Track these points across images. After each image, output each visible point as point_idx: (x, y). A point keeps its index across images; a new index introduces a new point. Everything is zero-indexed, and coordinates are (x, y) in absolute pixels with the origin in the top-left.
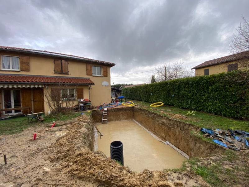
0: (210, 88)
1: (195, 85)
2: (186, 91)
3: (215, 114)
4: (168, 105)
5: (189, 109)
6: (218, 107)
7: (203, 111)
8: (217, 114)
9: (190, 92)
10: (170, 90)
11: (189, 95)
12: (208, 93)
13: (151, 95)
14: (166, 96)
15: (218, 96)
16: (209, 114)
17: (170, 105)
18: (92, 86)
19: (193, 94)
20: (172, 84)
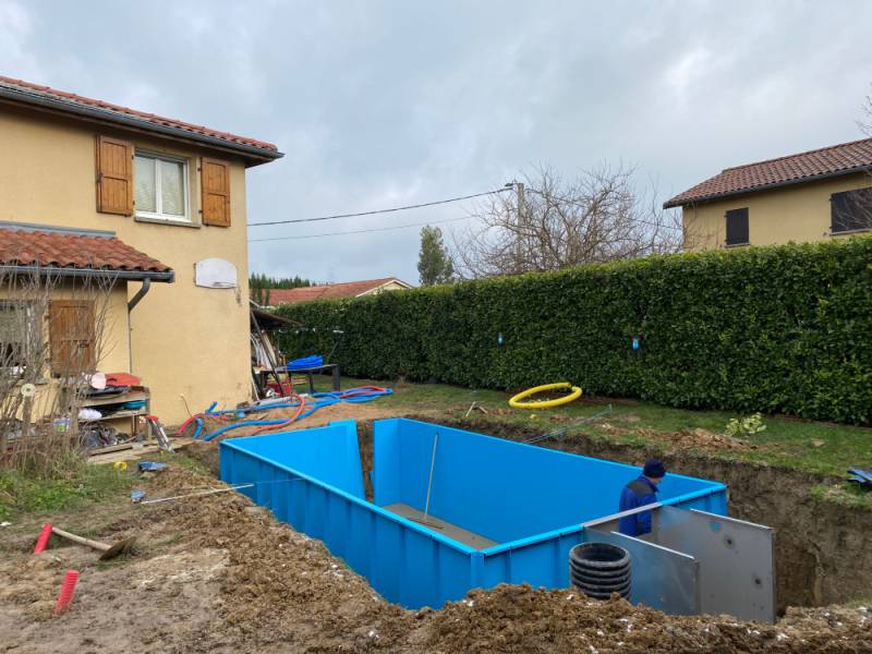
0: (823, 302)
1: (749, 288)
2: (708, 318)
3: (848, 422)
4: (602, 393)
5: (718, 408)
6: (858, 391)
7: (792, 413)
8: (852, 423)
9: (727, 324)
10: (615, 313)
11: (722, 337)
12: (813, 326)
13: (495, 344)
14: (596, 348)
15: (856, 340)
16: (818, 423)
17: (614, 395)
18: (154, 285)
19: (742, 333)
20: (629, 281)
